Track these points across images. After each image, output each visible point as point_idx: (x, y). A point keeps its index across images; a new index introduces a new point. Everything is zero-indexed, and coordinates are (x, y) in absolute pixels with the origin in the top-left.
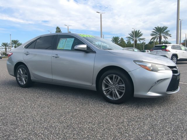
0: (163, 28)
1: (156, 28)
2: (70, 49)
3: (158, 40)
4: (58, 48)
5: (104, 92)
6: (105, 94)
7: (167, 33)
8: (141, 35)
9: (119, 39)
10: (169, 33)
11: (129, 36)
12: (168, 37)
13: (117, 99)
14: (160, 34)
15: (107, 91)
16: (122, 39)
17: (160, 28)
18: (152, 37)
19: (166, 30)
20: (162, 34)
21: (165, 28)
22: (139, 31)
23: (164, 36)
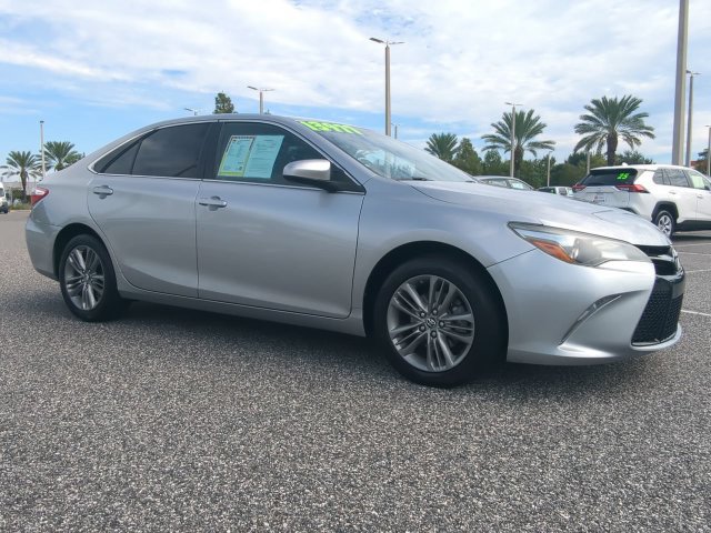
0: (624, 102)
1: (595, 102)
2: (268, 175)
3: (605, 149)
4: (222, 171)
5: (395, 341)
6: (398, 348)
7: (637, 124)
8: (538, 130)
9: (455, 143)
10: (646, 122)
11: (494, 132)
12: (643, 138)
13: (442, 369)
14: (611, 128)
15: (407, 337)
16: (467, 144)
17: (613, 103)
18: (579, 137)
19: (634, 113)
20: (619, 128)
21: (629, 105)
22: (531, 113)
23: (626, 134)
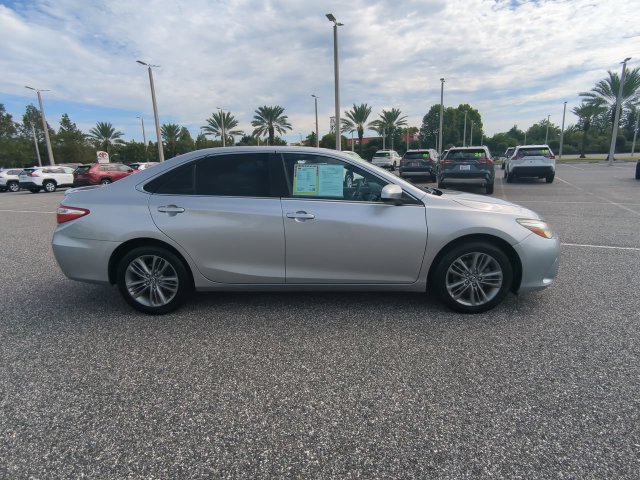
0: (275, 109)
1: (261, 109)
3: (268, 135)
4: (296, 191)
7: (283, 121)
8: (234, 124)
9: (178, 131)
10: (288, 121)
11: (207, 124)
12: (287, 130)
14: (270, 124)
16: (185, 131)
17: (270, 110)
18: (254, 128)
19: (281, 116)
20: (274, 124)
21: (278, 111)
22: (229, 114)
23: (278, 127)
